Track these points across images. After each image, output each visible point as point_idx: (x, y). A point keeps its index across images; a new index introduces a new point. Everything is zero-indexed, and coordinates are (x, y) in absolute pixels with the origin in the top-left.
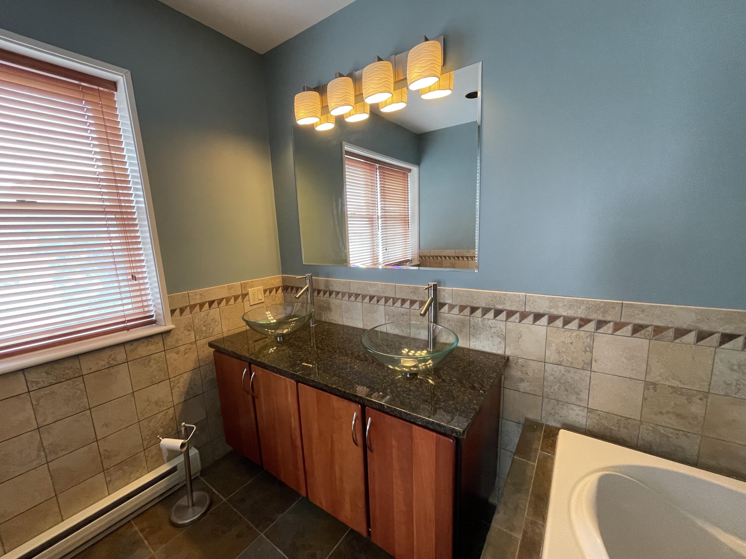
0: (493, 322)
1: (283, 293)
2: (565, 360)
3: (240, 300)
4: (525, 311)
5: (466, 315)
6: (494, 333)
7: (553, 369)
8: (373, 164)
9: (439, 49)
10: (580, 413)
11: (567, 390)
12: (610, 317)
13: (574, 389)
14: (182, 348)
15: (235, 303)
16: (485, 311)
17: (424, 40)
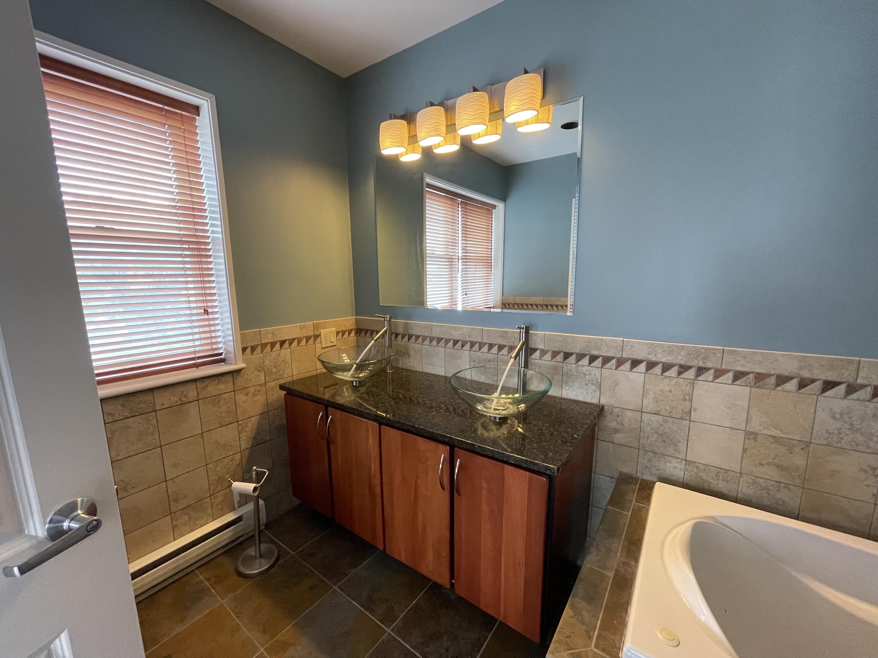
0: (587, 369)
1: (355, 337)
2: (664, 409)
3: (311, 341)
4: (622, 357)
5: (559, 361)
6: (589, 380)
7: (650, 419)
8: (455, 198)
9: (538, 81)
10: (677, 465)
11: (664, 442)
12: (710, 364)
13: (672, 440)
14: (252, 390)
15: (306, 345)
16: (580, 357)
17: (523, 72)
